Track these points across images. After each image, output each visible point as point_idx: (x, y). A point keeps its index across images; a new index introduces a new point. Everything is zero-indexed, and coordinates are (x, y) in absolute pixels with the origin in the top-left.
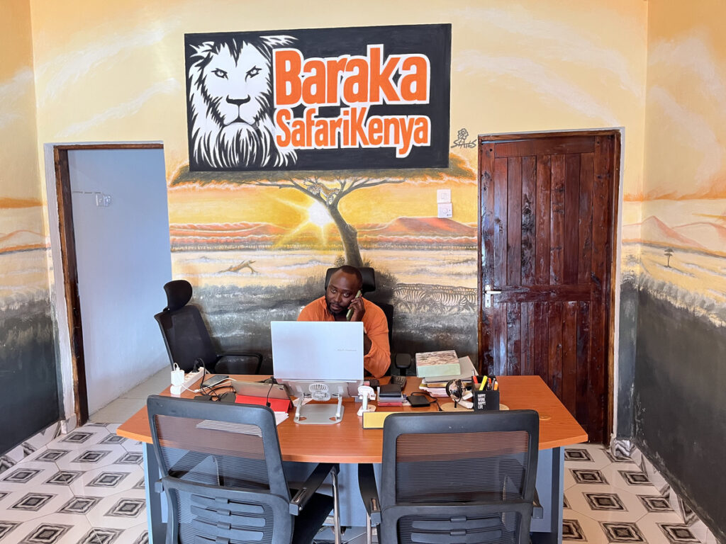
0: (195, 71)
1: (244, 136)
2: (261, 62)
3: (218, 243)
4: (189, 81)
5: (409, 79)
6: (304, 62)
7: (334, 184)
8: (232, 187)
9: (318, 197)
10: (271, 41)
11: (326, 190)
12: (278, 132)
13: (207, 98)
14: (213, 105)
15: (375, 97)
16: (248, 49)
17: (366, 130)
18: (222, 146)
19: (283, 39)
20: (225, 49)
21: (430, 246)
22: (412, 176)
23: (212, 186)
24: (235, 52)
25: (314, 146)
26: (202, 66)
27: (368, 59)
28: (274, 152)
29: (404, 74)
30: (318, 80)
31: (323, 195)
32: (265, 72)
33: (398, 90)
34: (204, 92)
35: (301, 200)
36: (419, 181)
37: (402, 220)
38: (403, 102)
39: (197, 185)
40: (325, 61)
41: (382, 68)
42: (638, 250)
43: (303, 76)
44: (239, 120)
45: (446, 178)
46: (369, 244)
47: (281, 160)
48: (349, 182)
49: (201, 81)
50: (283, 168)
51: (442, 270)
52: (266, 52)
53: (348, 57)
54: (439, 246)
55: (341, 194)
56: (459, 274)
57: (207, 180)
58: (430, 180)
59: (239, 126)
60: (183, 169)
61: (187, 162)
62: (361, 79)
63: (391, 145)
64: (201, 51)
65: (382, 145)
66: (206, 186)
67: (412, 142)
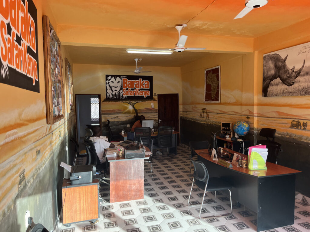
0: (107, 81)
1: (117, 93)
2: (120, 80)
3: (111, 113)
4: (106, 83)
5: (146, 85)
6: (128, 81)
7: (134, 102)
8: (114, 102)
9: (131, 104)
10: (122, 77)
11: (132, 103)
12: (123, 93)
13: (110, 86)
14: (111, 88)
15: (140, 87)
16: (118, 78)
17: (139, 93)
18: (112, 95)
19: (124, 77)
20: (113, 78)
21: (150, 113)
22: (147, 101)
23: (110, 102)
24: (115, 78)
25: (130, 95)
26: (109, 80)
27: (139, 81)
28: (122, 96)
29: (145, 84)
30: (131, 84)
31: (132, 104)
32: (121, 82)
33: (144, 86)
34: (109, 85)
35: (127, 105)
36: (148, 102)
37: (145, 108)
38: (145, 88)
39: (107, 102)
40: (132, 81)
41: (142, 82)
42: (182, 112)
43: (128, 83)
44: (116, 90)
45: (153, 101)
46: (140, 113)
47: (124, 98)
48: (136, 102)
49: (109, 83)
50: (124, 99)
51: (152, 117)
52: (121, 79)
53: (136, 80)
54: (152, 113)
55: (135, 104)
56: (155, 117)
57: (109, 101)
58: (150, 101)
59: (116, 91)
60: (105, 99)
61: (105, 98)
62: (138, 84)
63: (143, 95)
64: (109, 78)
65: (142, 95)
66: (109, 102)
67: (147, 95)
